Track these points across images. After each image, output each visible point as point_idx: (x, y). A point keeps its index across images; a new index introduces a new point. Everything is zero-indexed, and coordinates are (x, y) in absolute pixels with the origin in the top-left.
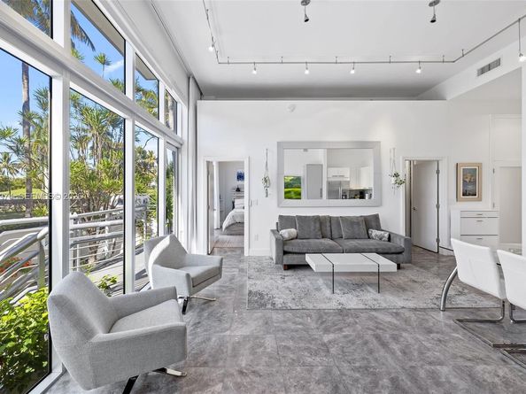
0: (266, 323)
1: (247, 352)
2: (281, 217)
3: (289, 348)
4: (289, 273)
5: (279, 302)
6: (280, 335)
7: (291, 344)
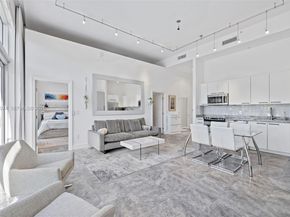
0: (121, 187)
1: (125, 210)
2: (96, 122)
3: (146, 197)
4: (108, 155)
5: (117, 172)
6: (135, 191)
7: (145, 193)
